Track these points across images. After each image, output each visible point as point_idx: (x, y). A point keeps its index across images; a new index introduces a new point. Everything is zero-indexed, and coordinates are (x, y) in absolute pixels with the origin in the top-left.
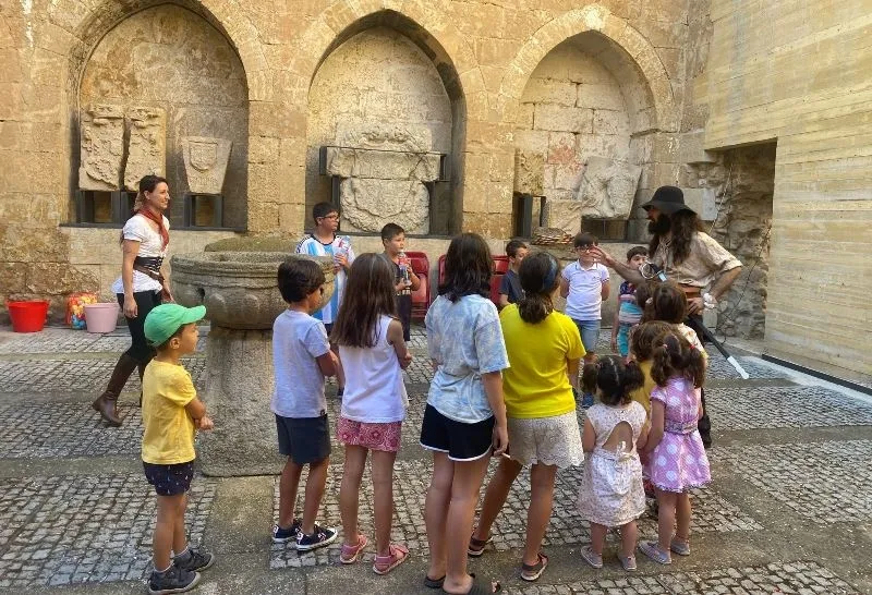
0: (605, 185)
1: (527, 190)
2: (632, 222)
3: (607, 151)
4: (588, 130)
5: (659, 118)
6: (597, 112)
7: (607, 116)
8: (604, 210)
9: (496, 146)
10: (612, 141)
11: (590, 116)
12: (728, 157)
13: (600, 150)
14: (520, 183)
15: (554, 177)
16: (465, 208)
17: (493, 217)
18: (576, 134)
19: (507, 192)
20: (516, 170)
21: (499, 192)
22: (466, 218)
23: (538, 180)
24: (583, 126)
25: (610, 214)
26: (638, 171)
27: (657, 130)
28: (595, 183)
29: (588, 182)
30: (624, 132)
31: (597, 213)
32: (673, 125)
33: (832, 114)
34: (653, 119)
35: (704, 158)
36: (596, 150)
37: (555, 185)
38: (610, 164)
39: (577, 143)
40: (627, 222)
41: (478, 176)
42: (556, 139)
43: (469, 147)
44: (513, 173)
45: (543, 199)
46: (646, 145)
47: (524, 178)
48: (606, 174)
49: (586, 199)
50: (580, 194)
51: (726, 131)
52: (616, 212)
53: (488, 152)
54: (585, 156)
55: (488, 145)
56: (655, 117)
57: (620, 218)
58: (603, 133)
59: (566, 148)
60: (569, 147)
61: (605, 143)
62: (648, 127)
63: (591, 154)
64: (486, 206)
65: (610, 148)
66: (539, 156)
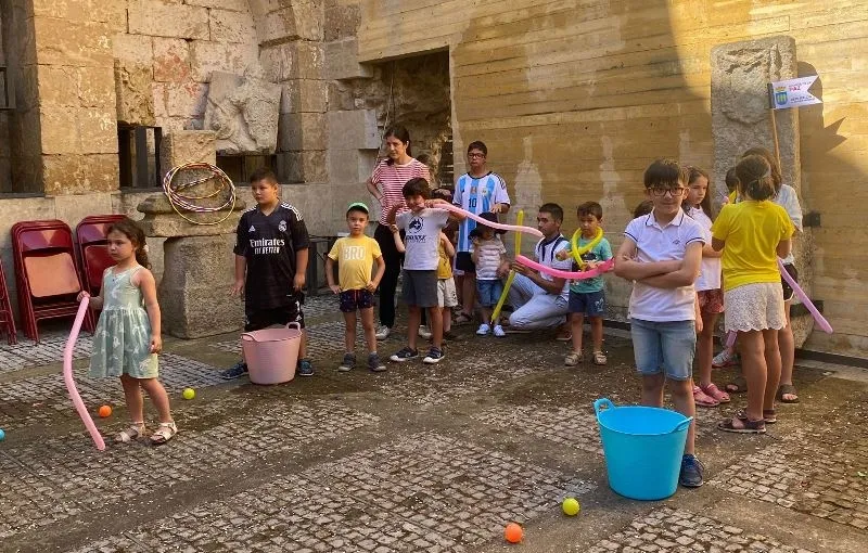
0: (240, 109)
1: (136, 119)
2: (280, 157)
3: (231, 64)
4: (204, 35)
5: (298, 22)
6: (213, 12)
7: (226, 18)
8: (241, 142)
9: (85, 54)
10: (236, 52)
11: (205, 17)
12: (386, 70)
13: (223, 62)
14: (126, 110)
15: (166, 100)
16: (45, 148)
17: (91, 160)
18: (189, 40)
19: (108, 122)
20: (117, 90)
21: (97, 122)
22: (48, 163)
23: (147, 103)
24: (197, 32)
25: (251, 148)
26: (277, 89)
27: (297, 38)
28: (225, 106)
29: (216, 106)
30: (250, 39)
31: (234, 147)
32: (314, 31)
33: (507, 18)
34: (290, 22)
35: (360, 72)
36: (217, 63)
37: (171, 111)
38: (241, 81)
39: (192, 54)
40: (274, 157)
41: (61, 100)
42: (162, 48)
43: (42, 56)
44: (114, 95)
45: (158, 130)
46: (282, 56)
47: (130, 101)
48: (239, 95)
49: (216, 128)
50: (207, 121)
51: (383, 38)
52: (260, 145)
53: (72, 65)
54: (203, 72)
55: (72, 55)
56: (293, 20)
57: (265, 150)
58: (224, 41)
59: (177, 60)
60: (182, 59)
61: (228, 54)
62: (283, 34)
63: (211, 69)
64: (78, 144)
65: (236, 60)
66: (145, 71)
